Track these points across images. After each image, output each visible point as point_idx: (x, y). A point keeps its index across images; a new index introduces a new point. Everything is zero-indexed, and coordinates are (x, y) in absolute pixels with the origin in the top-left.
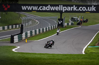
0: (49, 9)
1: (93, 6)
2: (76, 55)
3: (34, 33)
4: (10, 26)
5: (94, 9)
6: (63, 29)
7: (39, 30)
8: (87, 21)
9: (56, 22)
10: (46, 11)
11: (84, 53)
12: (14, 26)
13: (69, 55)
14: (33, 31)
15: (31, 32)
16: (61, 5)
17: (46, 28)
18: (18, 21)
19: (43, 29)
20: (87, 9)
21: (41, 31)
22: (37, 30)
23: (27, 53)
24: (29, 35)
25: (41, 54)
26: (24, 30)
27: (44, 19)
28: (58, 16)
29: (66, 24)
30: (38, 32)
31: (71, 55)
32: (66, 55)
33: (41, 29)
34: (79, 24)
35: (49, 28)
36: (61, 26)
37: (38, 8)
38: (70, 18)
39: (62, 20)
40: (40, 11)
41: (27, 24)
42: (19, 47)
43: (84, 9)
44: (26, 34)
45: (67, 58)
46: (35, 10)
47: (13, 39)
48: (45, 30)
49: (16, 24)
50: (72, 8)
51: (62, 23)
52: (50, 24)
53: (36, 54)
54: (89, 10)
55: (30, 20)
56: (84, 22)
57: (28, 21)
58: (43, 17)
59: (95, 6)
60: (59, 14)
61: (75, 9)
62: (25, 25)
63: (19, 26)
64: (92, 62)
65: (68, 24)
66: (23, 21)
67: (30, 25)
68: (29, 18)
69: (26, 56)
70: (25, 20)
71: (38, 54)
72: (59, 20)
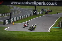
0: (28, 4)
1: (55, 2)
2: (44, 33)
3: (18, 19)
4: (3, 14)
5: (56, 4)
6: (37, 16)
7: (22, 17)
8: (51, 11)
9: (32, 12)
10: (26, 5)
11: (49, 32)
12: (6, 14)
13: (40, 33)
14: (18, 17)
15: (16, 18)
16: (35, 1)
17: (26, 16)
18: (8, 11)
19: (24, 16)
20: (51, 3)
21: (23, 17)
22: (20, 17)
23: (14, 31)
24: (15, 20)
25: (22, 32)
26: (12, 17)
27: (24, 10)
28: (33, 8)
29: (38, 13)
30: (20, 18)
31: (41, 33)
32: (38, 33)
33: (23, 16)
34: (46, 13)
35: (28, 15)
36: (35, 14)
37: (21, 3)
38: (41, 9)
39: (36, 10)
40: (22, 5)
41: (14, 13)
42: (9, 27)
43: (50, 4)
44: (13, 19)
45: (39, 34)
46: (19, 4)
47: (5, 22)
48: (25, 17)
49: (7, 13)
50: (42, 3)
51: (36, 13)
52: (28, 13)
53: (19, 32)
54: (53, 5)
55: (16, 10)
56: (50, 12)
57: (15, 11)
58: (24, 9)
59: (56, 2)
60: (34, 7)
61: (44, 4)
62: (13, 14)
63: (9, 14)
64: (55, 37)
65: (39, 13)
66: (11, 11)
67: (16, 14)
68: (15, 9)
69: (13, 33)
70: (13, 10)
71: (21, 32)
72: (34, 10)
